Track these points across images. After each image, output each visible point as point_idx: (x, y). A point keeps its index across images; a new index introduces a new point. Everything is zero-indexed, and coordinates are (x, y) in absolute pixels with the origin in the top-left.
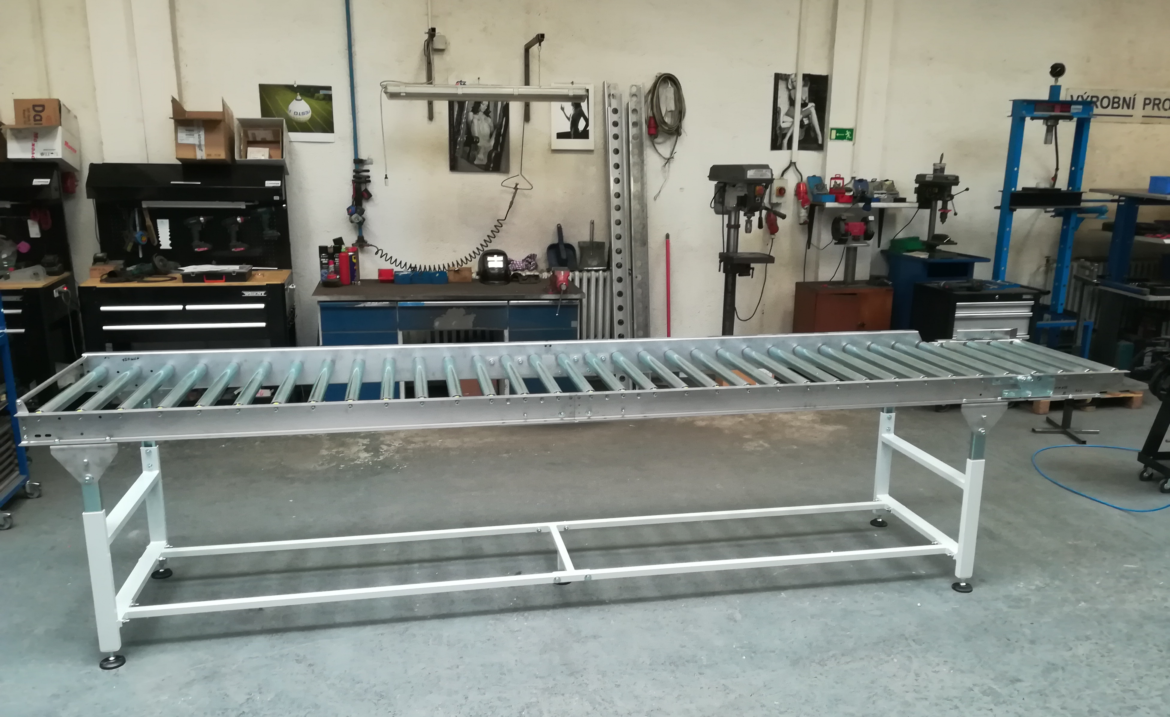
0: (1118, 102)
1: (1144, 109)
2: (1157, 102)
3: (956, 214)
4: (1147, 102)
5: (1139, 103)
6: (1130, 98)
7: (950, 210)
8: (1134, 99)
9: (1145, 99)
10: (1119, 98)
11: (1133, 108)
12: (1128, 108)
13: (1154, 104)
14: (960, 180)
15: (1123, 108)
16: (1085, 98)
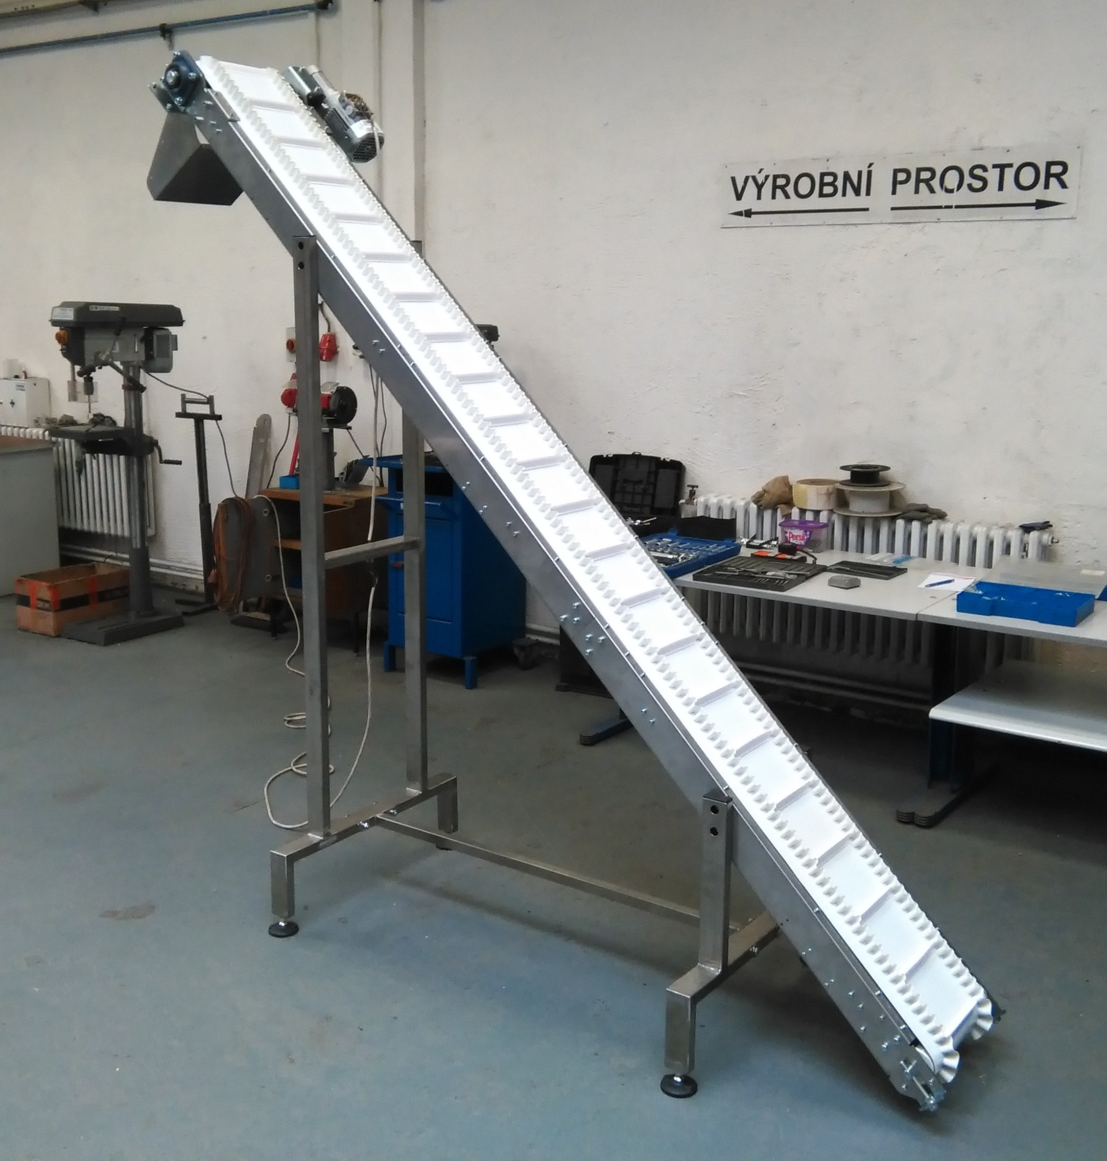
0: (832, 184)
1: (894, 193)
2: (925, 175)
5: (882, 180)
6: (860, 173)
8: (870, 173)
9: (896, 172)
11: (868, 193)
12: (857, 192)
13: (918, 181)
15: (844, 194)
16: (760, 180)
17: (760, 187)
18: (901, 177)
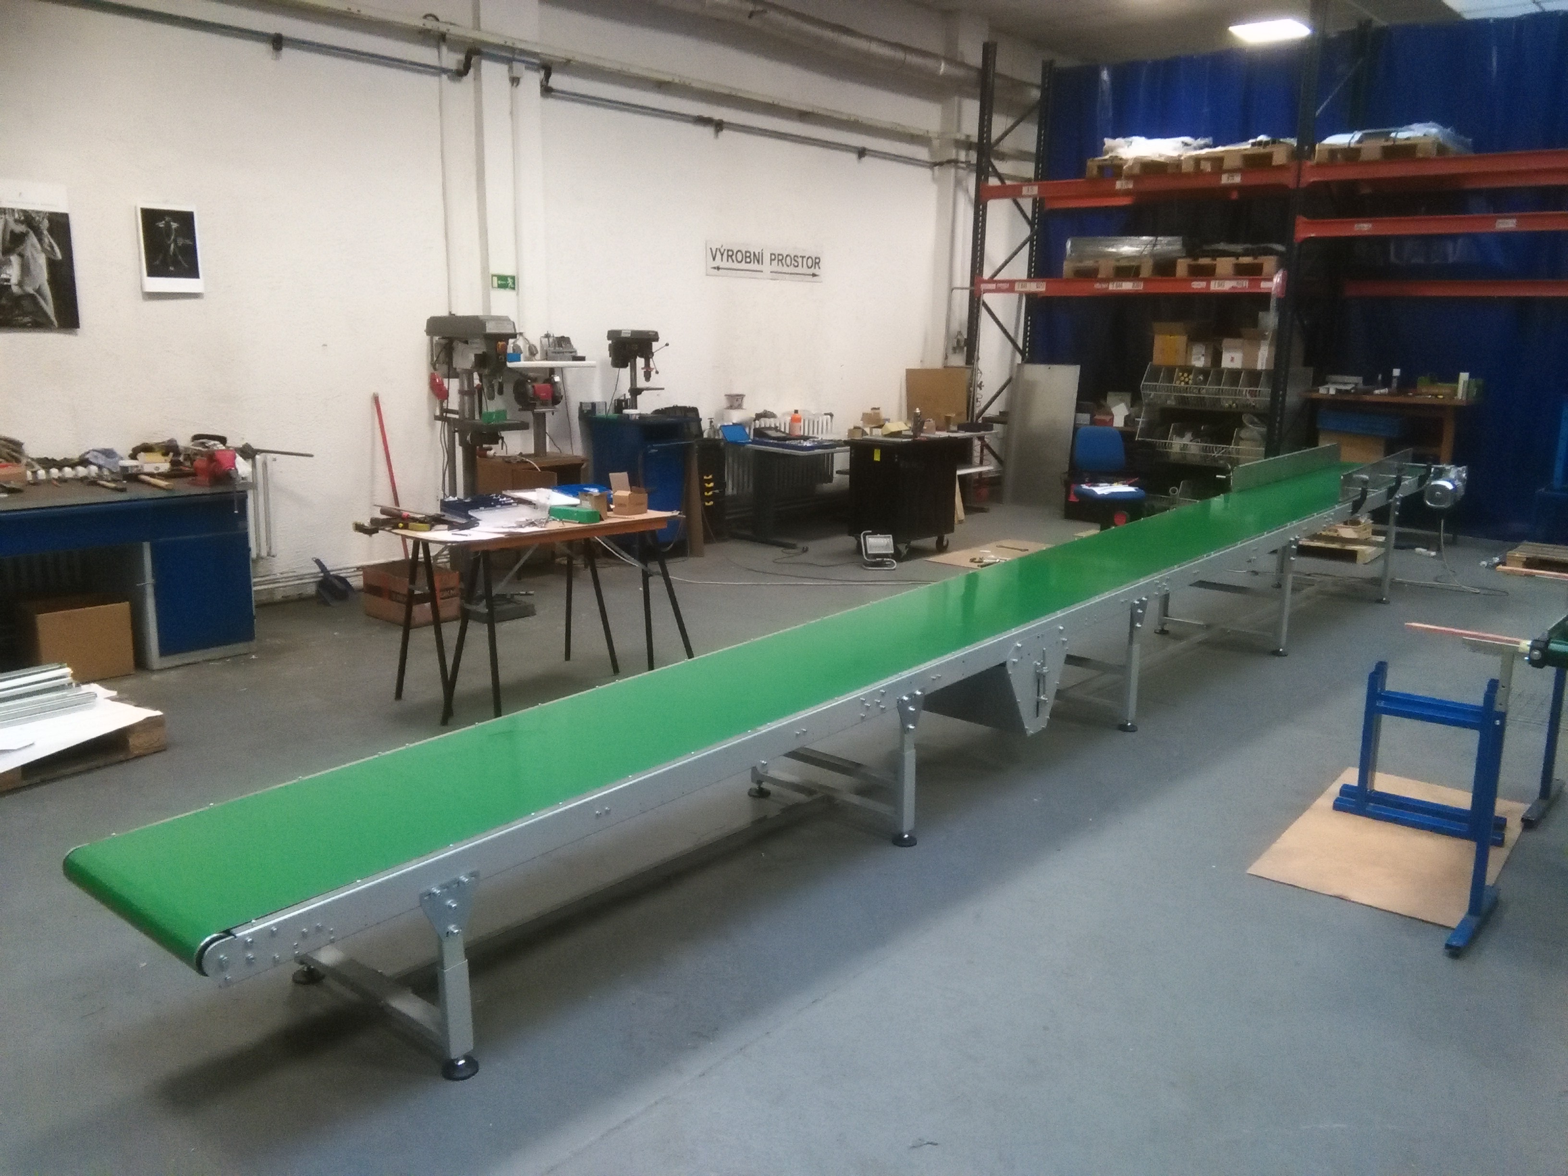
0: (749, 257)
1: (771, 264)
2: (780, 257)
3: (657, 372)
4: (774, 257)
5: (767, 258)
6: (759, 253)
7: (653, 369)
8: (762, 253)
9: (771, 254)
10: (750, 253)
11: (762, 264)
12: (758, 262)
13: (779, 260)
14: (660, 336)
15: (754, 262)
16: (722, 251)
17: (722, 255)
18: (773, 257)
